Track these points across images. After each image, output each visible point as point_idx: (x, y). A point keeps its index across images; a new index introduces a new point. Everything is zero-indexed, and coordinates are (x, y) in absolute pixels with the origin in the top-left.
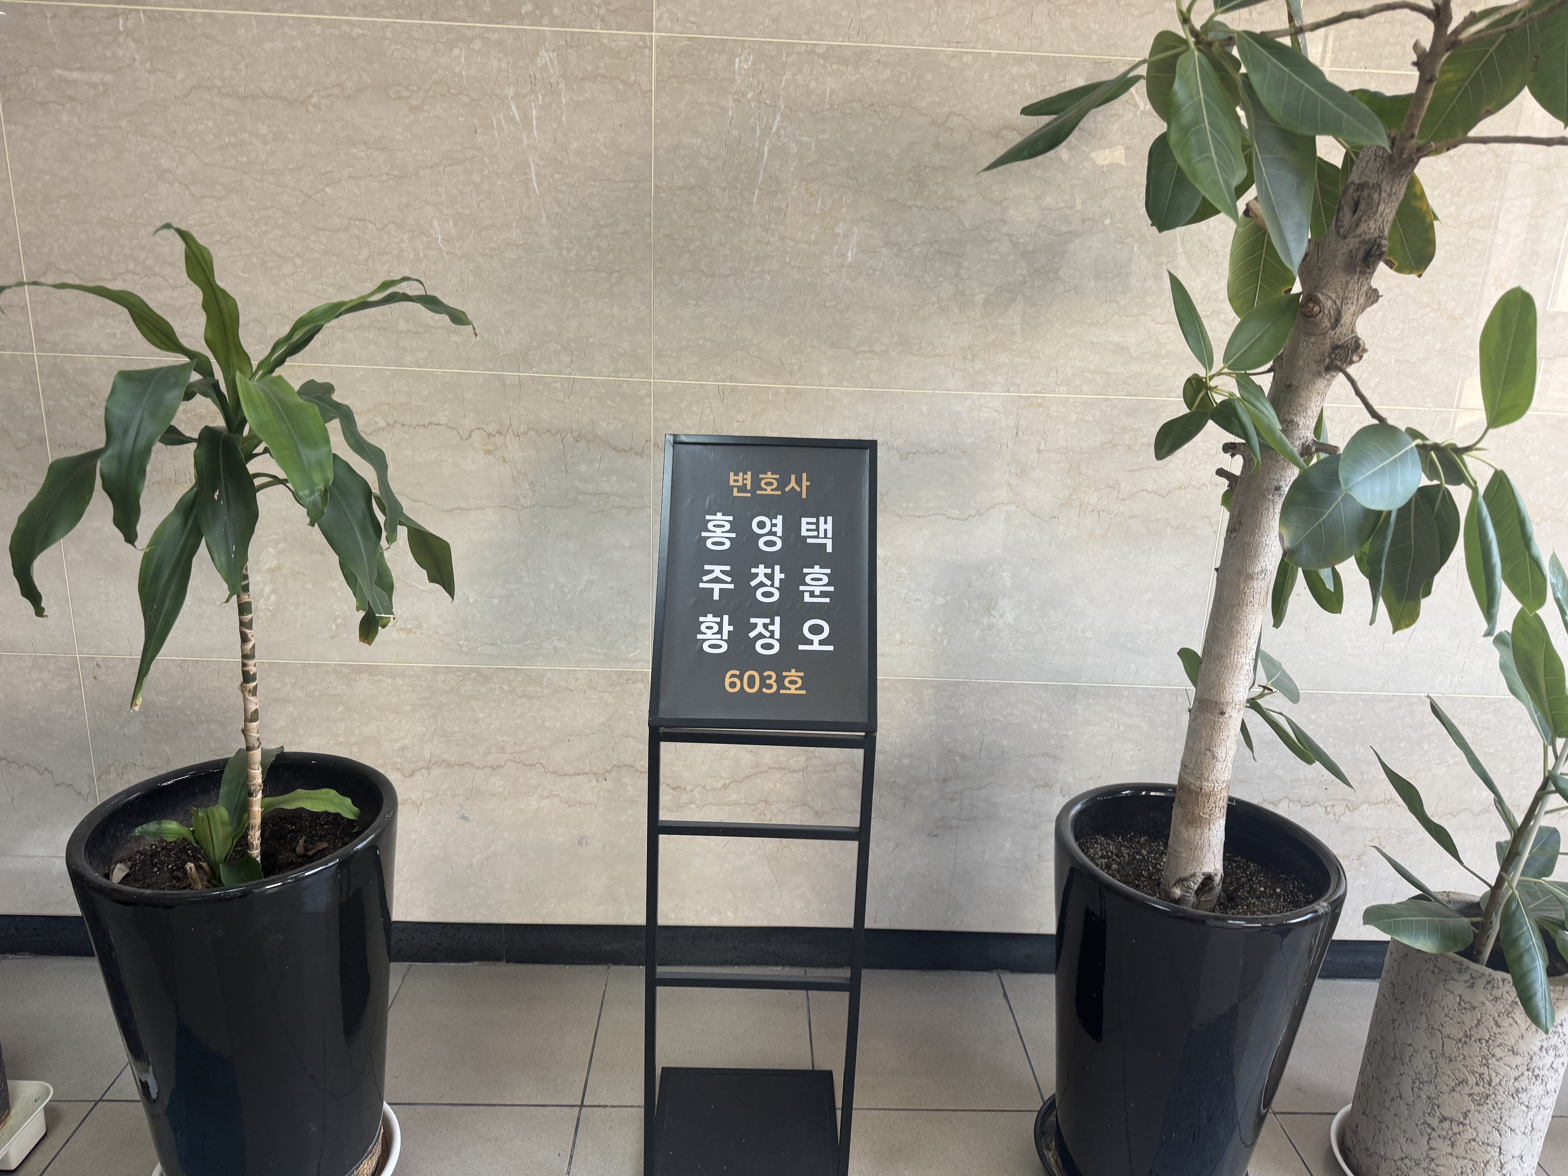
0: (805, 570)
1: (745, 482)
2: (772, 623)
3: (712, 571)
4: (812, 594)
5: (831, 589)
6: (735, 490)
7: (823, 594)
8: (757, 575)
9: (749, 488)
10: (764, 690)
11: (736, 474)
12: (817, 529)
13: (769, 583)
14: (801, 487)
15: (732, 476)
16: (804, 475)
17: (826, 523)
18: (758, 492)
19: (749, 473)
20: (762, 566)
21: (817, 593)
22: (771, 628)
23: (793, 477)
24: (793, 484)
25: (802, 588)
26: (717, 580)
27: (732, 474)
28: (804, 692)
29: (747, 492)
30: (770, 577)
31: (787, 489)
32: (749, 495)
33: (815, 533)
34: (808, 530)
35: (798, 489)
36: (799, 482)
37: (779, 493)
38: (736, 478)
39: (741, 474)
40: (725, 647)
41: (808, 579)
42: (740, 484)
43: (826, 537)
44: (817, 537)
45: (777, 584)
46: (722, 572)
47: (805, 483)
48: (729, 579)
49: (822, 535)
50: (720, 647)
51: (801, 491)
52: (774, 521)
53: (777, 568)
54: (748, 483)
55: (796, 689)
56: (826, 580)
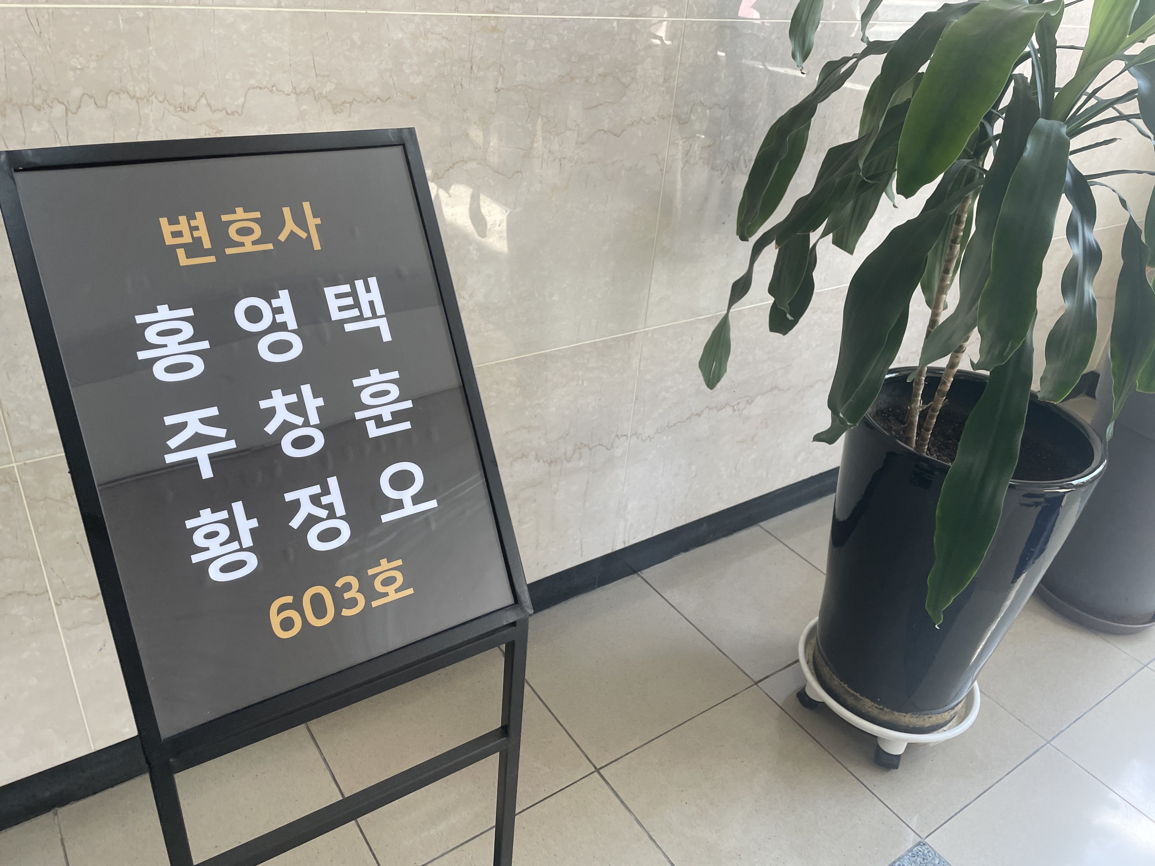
0: (357, 383)
1: (196, 234)
2: (326, 491)
3: (183, 426)
4: (379, 422)
5: (408, 404)
6: (181, 253)
7: (398, 417)
8: (271, 412)
9: (207, 244)
10: (346, 612)
11: (173, 221)
12: (357, 304)
13: (298, 420)
14: (305, 228)
15: (166, 227)
16: (306, 206)
17: (368, 290)
18: (229, 251)
19: (199, 215)
20: (277, 393)
21: (387, 417)
22: (325, 500)
23: (287, 211)
24: (290, 226)
25: (359, 415)
26: (198, 440)
27: (164, 221)
28: (410, 591)
29: (207, 253)
30: (299, 408)
31: (282, 237)
32: (212, 259)
33: (355, 312)
34: (341, 309)
35: (304, 235)
36: (300, 221)
37: (270, 246)
38: (175, 228)
39: (183, 219)
40: (252, 561)
41: (365, 397)
42: (187, 239)
43: (375, 316)
44: (361, 318)
45: (314, 419)
46: (204, 421)
47: (312, 222)
48: (221, 432)
49: (367, 312)
50: (241, 564)
51: (309, 237)
52: (276, 303)
53: (306, 390)
54: (203, 233)
55: (397, 591)
56: (395, 391)
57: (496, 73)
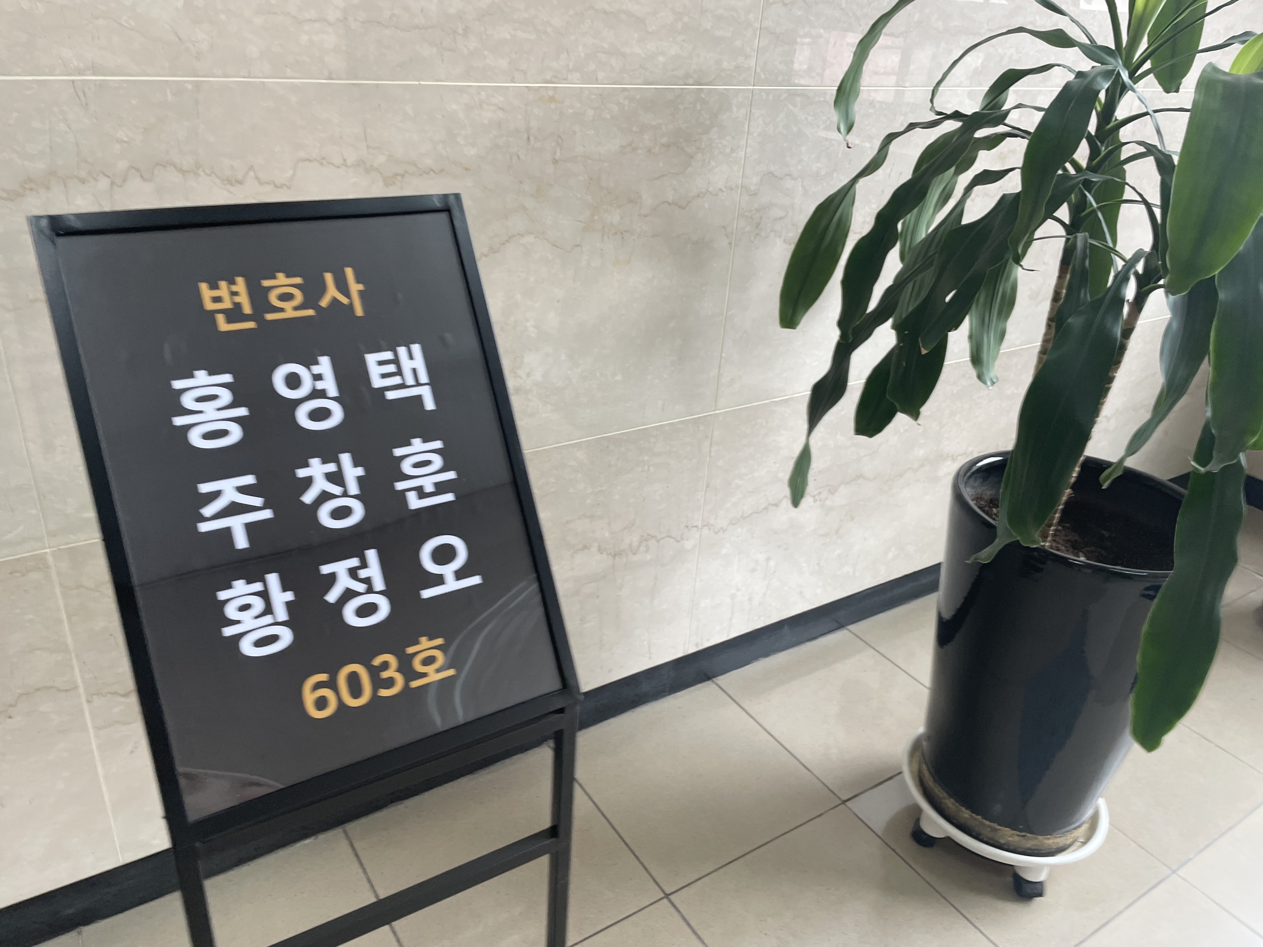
0: (398, 452)
1: (236, 299)
2: (364, 565)
3: (218, 494)
4: (421, 493)
5: (451, 475)
6: (220, 318)
7: (441, 488)
8: (308, 482)
9: (247, 309)
10: (384, 693)
11: (214, 286)
12: (399, 373)
13: (336, 490)
14: (347, 294)
15: (206, 293)
16: (349, 272)
17: (411, 357)
18: (270, 317)
19: (240, 280)
20: (315, 462)
21: (429, 488)
22: (363, 574)
23: (329, 277)
25: (400, 486)
26: (234, 509)
27: (204, 287)
28: (451, 672)
29: (246, 318)
30: (336, 478)
31: (324, 303)
32: (251, 325)
33: (397, 380)
34: (384, 376)
35: (346, 301)
36: (343, 287)
37: (310, 312)
38: (216, 293)
39: (223, 284)
40: (286, 637)
41: (407, 467)
42: (227, 304)
43: (418, 384)
44: (403, 386)
45: (353, 489)
46: (240, 489)
47: (355, 288)
48: (257, 501)
49: (410, 381)
50: (273, 639)
51: (351, 303)
52: (316, 369)
53: (346, 458)
54: (244, 299)
55: (438, 671)
56: (437, 461)
57: (554, 144)
